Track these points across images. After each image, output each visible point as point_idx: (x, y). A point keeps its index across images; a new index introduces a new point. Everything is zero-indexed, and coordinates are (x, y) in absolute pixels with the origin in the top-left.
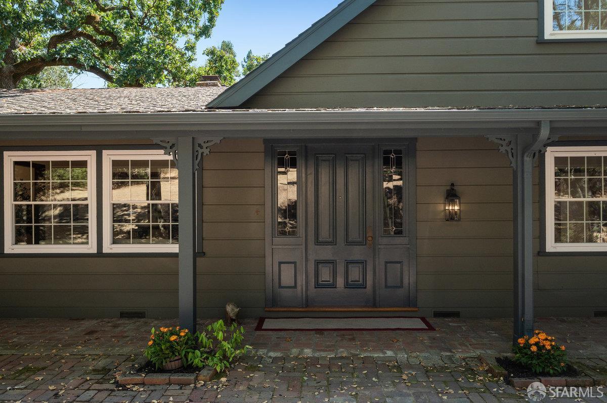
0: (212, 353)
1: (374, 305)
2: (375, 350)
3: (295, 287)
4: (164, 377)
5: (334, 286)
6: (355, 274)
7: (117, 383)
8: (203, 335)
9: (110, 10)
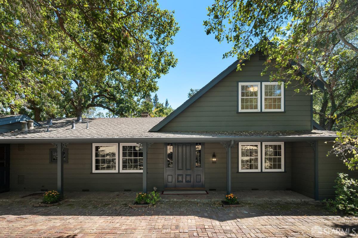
0: (152, 200)
1: (193, 187)
2: (192, 199)
3: (172, 182)
4: (141, 205)
5: (182, 182)
6: (188, 178)
7: (129, 207)
8: (150, 195)
9: (112, 87)
